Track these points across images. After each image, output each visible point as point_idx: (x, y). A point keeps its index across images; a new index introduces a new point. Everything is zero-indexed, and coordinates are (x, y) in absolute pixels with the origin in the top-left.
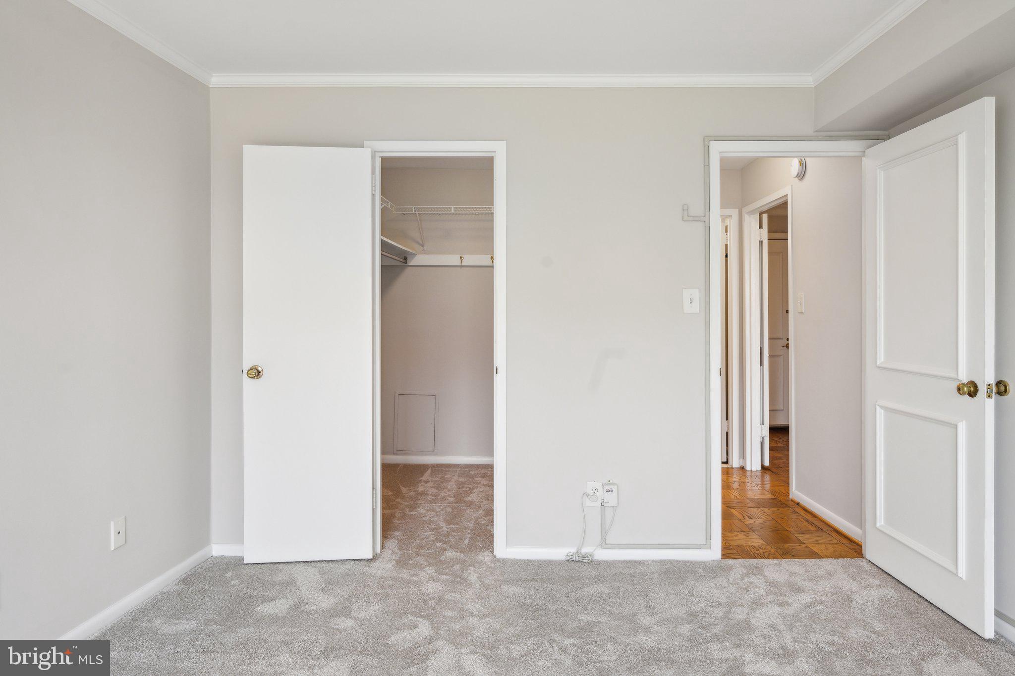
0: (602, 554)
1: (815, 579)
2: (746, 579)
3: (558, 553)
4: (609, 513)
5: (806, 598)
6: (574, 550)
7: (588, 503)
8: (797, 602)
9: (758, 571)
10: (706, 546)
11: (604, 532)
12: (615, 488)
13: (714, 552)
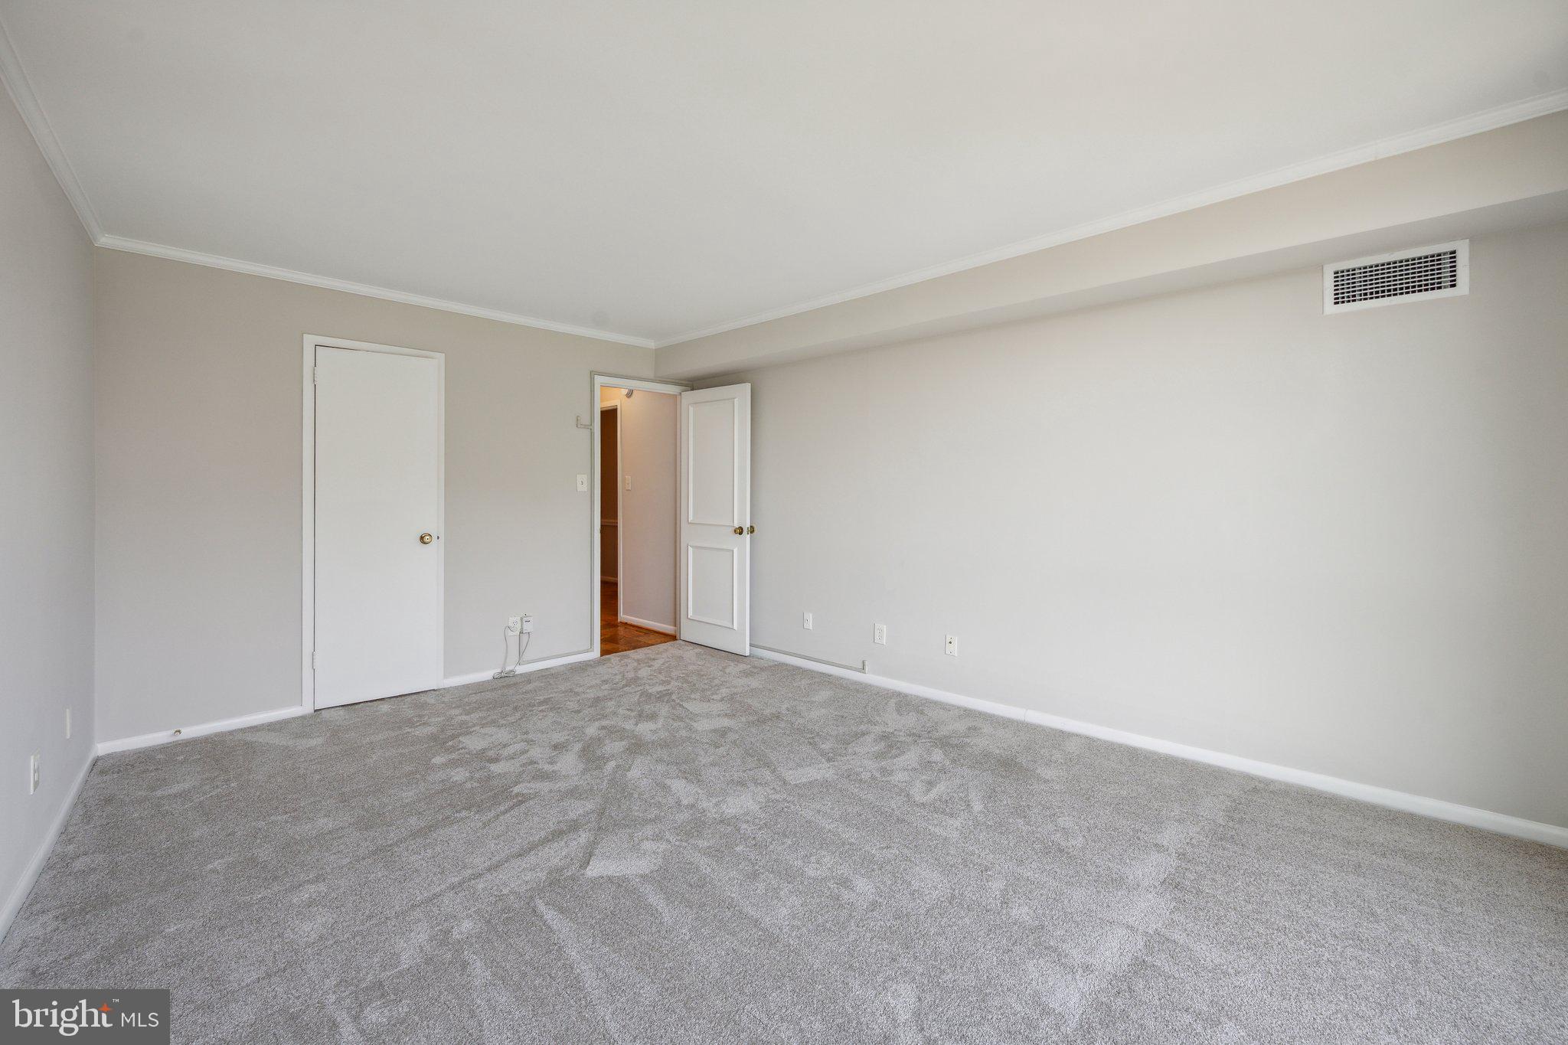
0: (521, 670)
1: (661, 653)
2: (622, 662)
3: (486, 675)
4: (525, 638)
5: (660, 662)
6: (499, 671)
7: (510, 633)
8: (657, 664)
9: (628, 657)
10: (591, 649)
11: (520, 654)
12: (531, 619)
13: (596, 653)
